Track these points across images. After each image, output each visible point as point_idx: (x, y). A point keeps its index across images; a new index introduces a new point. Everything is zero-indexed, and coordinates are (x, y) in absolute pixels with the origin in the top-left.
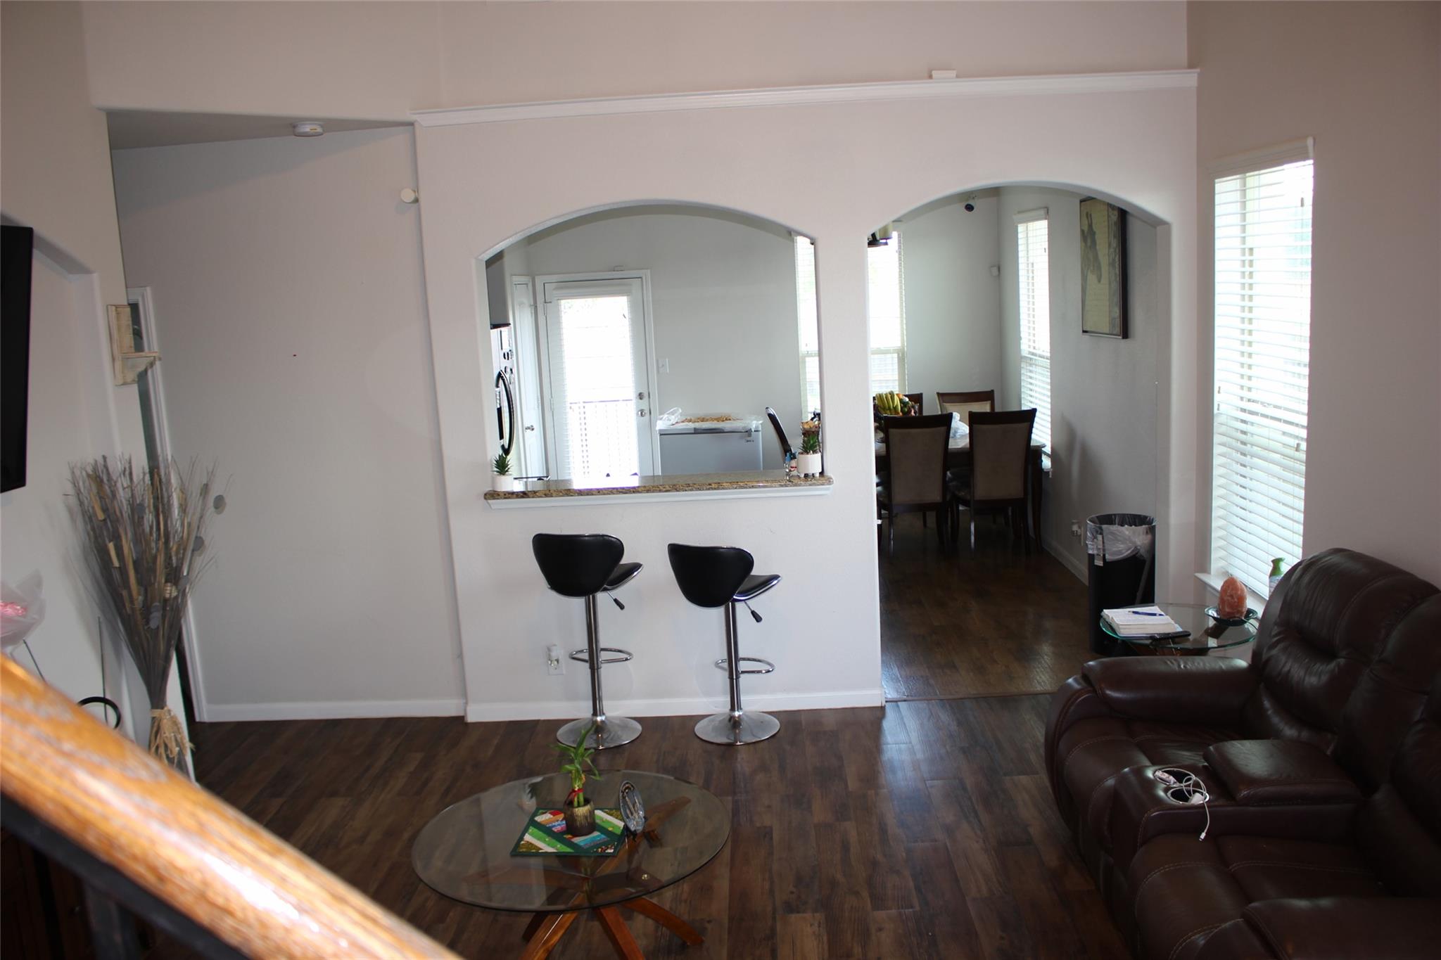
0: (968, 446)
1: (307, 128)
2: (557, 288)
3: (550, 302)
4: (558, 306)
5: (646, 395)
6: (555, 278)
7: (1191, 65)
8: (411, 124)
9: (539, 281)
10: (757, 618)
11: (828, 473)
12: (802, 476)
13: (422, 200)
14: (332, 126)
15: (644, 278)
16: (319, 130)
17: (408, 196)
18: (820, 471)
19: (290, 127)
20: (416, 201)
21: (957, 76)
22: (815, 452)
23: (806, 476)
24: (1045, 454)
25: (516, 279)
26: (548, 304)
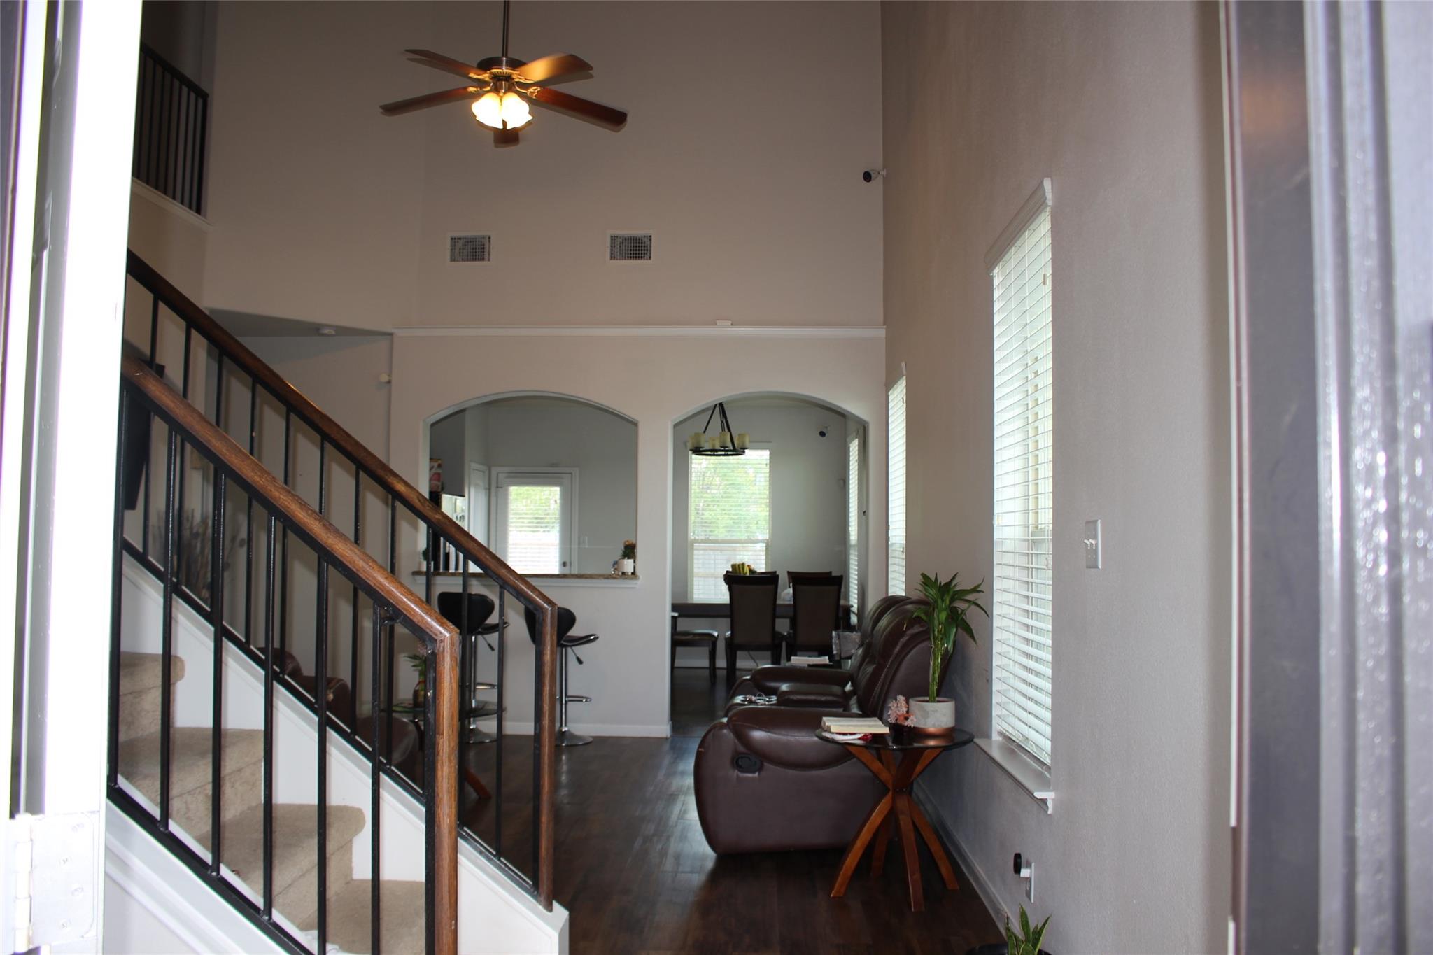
0: (792, 603)
1: (326, 331)
2: (507, 477)
3: (501, 487)
4: (507, 490)
5: (568, 564)
6: (506, 469)
7: (884, 325)
8: (391, 334)
9: (494, 471)
10: (580, 662)
11: (638, 573)
12: (620, 574)
13: (394, 382)
14: (343, 331)
15: (574, 474)
16: (333, 333)
17: (384, 378)
18: (632, 571)
19: (315, 330)
20: (389, 382)
21: (732, 324)
22: (629, 558)
23: (623, 573)
24: (854, 613)
25: (473, 465)
26: (500, 489)
